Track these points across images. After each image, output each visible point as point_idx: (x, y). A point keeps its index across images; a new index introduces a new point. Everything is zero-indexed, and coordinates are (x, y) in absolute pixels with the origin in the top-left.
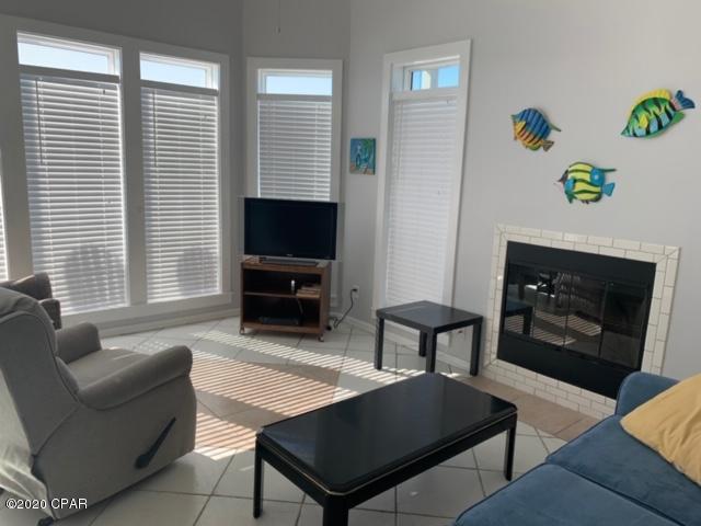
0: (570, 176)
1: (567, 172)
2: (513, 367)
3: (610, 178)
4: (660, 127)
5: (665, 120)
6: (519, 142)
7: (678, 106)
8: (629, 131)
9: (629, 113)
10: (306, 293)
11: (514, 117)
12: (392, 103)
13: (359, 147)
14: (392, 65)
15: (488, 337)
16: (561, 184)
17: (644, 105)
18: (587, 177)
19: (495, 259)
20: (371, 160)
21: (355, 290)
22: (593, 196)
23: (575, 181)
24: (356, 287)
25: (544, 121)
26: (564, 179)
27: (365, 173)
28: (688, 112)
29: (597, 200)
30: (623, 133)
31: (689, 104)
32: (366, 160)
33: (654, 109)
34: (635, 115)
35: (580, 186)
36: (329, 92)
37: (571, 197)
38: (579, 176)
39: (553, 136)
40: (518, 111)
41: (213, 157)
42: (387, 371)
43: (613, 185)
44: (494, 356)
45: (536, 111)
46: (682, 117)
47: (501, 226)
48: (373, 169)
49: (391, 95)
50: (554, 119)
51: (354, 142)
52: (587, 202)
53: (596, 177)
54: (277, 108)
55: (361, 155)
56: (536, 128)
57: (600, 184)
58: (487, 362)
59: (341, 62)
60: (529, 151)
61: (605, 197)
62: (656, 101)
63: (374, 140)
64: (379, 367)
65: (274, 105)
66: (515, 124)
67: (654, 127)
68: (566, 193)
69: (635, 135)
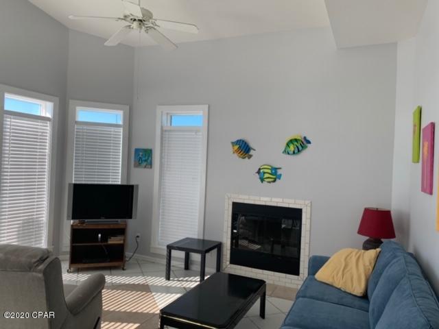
0: (261, 171)
1: (260, 169)
2: (239, 267)
3: (279, 172)
4: (299, 151)
5: (300, 148)
6: (236, 155)
7: (305, 142)
8: (286, 152)
9: (285, 145)
10: (113, 241)
11: (233, 143)
12: (162, 131)
13: (141, 154)
14: (162, 112)
15: (225, 253)
16: (257, 174)
17: (291, 141)
18: (269, 171)
19: (226, 212)
20: (149, 161)
21: (138, 237)
22: (272, 180)
23: (264, 173)
24: (139, 234)
25: (248, 146)
26: (259, 172)
27: (145, 167)
28: (309, 145)
29: (274, 181)
30: (283, 152)
31: (309, 142)
32: (145, 161)
33: (296, 143)
34: (288, 145)
35: (266, 175)
36: (120, 122)
37: (262, 180)
38: (266, 171)
39: (252, 152)
40: (235, 140)
41: (45, 159)
42: (174, 280)
43: (281, 175)
44: (228, 263)
45: (243, 141)
46: (306, 147)
47: (229, 195)
48: (150, 165)
49: (162, 127)
50: (252, 145)
51: (137, 151)
52: (269, 182)
53: (273, 171)
54: (87, 130)
55: (143, 157)
56: (244, 149)
57: (275, 174)
58: (224, 266)
59: (128, 107)
60: (241, 159)
61: (277, 180)
62: (296, 140)
63: (151, 150)
64: (168, 278)
65: (85, 128)
66: (233, 146)
67: (296, 151)
68: (260, 178)
69: (288, 153)
